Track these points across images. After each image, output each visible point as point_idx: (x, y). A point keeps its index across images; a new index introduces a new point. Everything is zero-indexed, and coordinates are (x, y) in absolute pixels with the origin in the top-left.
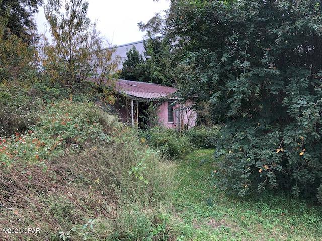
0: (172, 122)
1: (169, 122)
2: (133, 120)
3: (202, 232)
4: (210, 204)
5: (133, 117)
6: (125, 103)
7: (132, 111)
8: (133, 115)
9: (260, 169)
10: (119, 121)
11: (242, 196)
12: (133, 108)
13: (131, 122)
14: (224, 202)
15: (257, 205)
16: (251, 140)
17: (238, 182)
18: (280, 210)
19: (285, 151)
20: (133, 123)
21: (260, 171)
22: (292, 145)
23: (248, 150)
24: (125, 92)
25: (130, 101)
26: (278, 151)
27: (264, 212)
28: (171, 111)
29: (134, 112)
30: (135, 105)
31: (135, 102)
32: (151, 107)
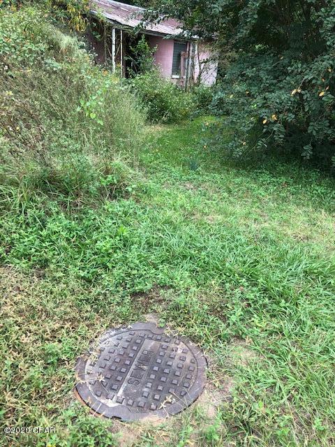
0: (178, 77)
1: (174, 76)
2: (114, 63)
3: (168, 191)
4: (193, 167)
5: (113, 58)
6: (101, 32)
7: (114, 47)
8: (114, 54)
9: (264, 119)
10: (82, 47)
11: (238, 156)
12: (114, 42)
13: (112, 65)
14: (214, 169)
15: (257, 172)
16: (264, 78)
17: (236, 139)
18: (283, 179)
19: (303, 92)
20: (114, 67)
21: (264, 122)
22: (314, 82)
23: (257, 94)
24: (104, 15)
25: (110, 29)
26: (294, 92)
27: (261, 179)
28: (178, 58)
29: (116, 50)
30: (118, 37)
31: (117, 31)
32: (142, 43)
